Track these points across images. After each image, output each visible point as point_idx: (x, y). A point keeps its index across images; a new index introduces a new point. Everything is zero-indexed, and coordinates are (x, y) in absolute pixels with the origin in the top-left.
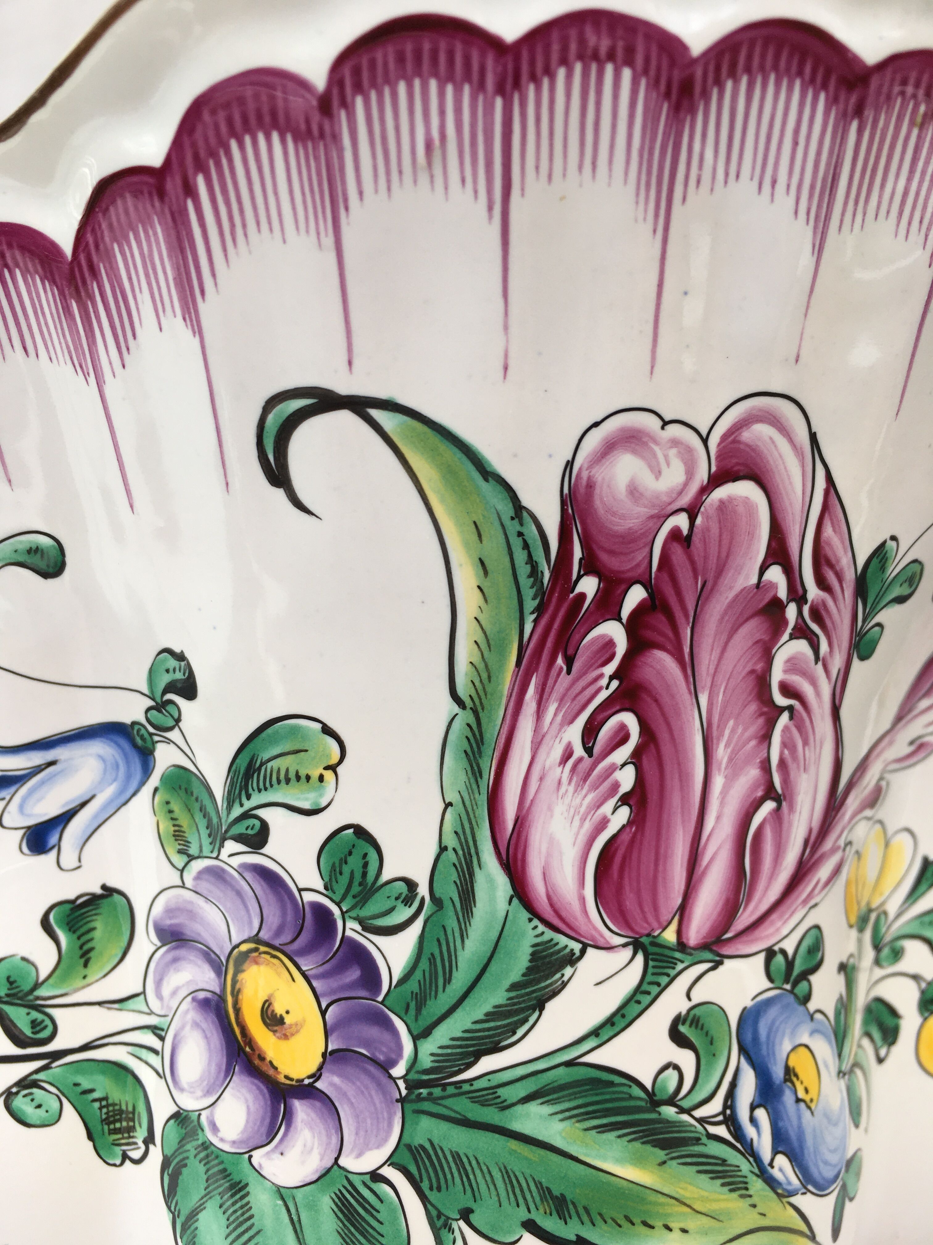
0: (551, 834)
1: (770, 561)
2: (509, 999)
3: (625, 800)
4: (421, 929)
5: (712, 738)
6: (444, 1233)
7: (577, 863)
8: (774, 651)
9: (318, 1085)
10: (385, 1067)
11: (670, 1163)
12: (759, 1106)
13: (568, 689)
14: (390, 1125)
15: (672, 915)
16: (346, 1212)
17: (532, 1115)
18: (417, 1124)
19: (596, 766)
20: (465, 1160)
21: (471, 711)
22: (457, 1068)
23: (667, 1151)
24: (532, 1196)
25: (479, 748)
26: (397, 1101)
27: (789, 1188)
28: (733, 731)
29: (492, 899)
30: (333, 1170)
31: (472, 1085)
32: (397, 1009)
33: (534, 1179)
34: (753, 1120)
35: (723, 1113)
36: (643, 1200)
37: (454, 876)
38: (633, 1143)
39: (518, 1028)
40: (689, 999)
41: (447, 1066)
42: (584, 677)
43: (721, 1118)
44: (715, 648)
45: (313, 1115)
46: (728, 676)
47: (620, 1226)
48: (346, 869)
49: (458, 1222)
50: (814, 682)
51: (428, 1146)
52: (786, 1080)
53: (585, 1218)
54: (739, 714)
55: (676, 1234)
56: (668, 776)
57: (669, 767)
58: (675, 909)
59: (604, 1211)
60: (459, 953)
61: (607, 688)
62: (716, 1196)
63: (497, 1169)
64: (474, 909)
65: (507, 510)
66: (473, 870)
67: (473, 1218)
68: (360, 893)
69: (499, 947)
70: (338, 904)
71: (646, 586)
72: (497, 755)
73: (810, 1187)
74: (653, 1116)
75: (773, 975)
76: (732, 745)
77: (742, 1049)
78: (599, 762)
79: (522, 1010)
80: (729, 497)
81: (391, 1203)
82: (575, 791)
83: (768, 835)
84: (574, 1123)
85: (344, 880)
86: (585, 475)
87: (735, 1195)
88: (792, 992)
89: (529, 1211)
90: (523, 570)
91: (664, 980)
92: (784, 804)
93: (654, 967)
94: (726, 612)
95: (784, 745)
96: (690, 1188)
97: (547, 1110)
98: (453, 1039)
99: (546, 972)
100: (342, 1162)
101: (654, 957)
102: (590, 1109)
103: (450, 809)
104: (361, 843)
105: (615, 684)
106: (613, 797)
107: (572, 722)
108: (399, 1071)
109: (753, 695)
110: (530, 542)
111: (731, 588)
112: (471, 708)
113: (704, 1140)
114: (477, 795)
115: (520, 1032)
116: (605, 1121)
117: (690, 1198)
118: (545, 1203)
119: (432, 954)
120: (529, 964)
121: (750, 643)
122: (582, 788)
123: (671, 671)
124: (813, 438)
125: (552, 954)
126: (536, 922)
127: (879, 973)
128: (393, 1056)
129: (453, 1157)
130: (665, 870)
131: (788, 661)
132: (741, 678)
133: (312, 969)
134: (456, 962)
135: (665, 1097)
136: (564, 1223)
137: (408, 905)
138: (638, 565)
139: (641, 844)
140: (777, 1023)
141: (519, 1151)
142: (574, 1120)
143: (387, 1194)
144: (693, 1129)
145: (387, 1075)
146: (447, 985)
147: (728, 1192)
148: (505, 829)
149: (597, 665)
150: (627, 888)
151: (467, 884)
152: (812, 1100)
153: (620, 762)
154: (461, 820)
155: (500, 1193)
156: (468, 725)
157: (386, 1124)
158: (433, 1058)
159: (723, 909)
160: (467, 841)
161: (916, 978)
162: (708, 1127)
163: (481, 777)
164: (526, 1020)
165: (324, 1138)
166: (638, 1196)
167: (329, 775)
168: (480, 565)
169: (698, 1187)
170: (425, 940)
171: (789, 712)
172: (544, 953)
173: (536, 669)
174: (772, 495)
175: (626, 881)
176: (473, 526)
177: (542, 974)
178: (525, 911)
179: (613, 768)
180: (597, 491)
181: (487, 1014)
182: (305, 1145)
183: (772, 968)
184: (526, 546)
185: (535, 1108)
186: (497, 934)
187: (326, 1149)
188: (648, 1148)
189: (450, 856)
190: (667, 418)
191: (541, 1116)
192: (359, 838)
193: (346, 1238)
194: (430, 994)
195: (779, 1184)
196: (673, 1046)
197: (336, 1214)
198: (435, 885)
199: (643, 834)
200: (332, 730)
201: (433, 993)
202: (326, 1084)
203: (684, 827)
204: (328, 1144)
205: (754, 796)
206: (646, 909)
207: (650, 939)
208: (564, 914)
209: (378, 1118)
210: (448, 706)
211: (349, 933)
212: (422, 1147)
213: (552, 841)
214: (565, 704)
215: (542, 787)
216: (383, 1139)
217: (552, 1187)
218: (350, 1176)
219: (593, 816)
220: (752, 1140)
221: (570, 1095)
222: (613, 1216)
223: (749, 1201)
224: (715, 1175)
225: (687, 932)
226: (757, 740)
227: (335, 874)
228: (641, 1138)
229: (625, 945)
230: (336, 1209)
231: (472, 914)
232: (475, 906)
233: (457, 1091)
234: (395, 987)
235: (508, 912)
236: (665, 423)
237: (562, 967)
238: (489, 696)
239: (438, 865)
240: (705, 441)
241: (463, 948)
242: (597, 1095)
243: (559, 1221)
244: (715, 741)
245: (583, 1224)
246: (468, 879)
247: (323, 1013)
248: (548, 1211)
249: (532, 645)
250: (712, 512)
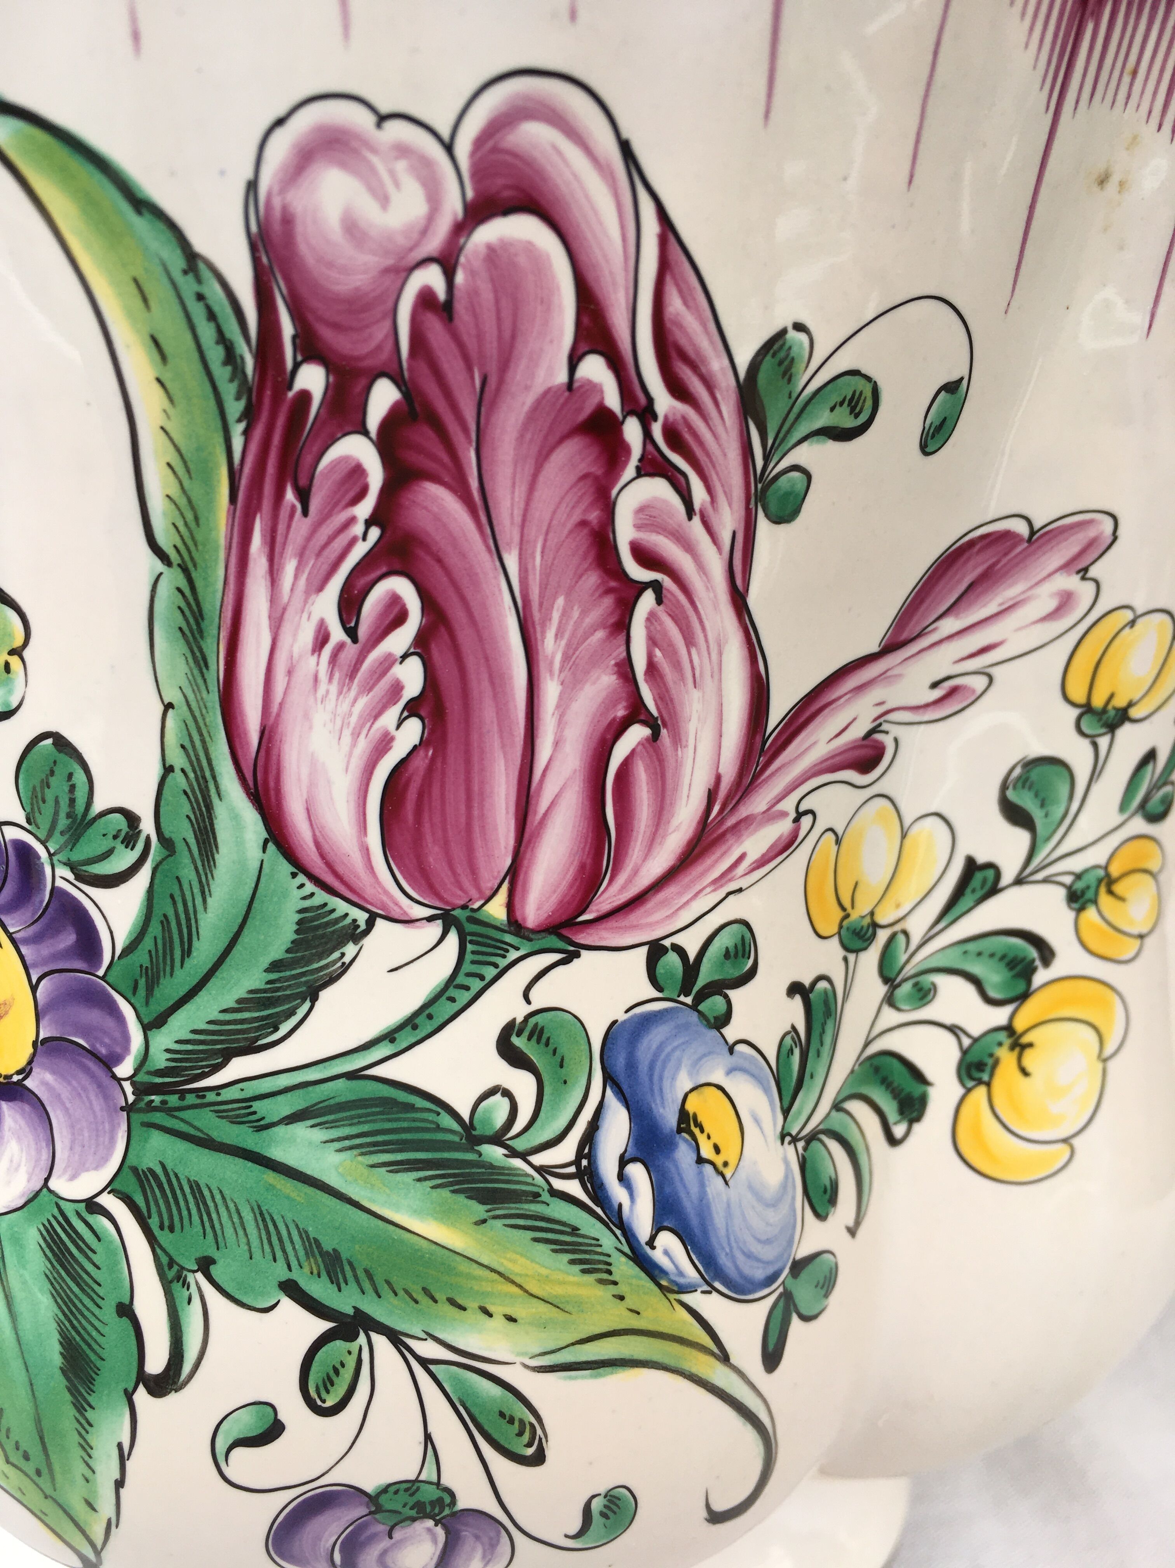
0: (312, 754)
1: (583, 348)
2: (268, 982)
3: (413, 708)
4: (149, 880)
5: (533, 623)
6: (176, 1287)
7: (353, 798)
8: (614, 492)
9: (28, 1083)
10: (108, 1063)
11: (491, 1222)
12: (634, 1160)
13: (309, 538)
14: (112, 1140)
15: (498, 881)
16: (56, 1249)
17: (299, 1140)
18: (146, 1141)
19: (365, 657)
20: (206, 1193)
21: (179, 570)
22: (200, 1071)
23: (489, 1207)
24: (294, 1248)
25: (198, 624)
26: (122, 1109)
27: (681, 1280)
28: (565, 614)
29: (240, 843)
30: (41, 1194)
31: (218, 1094)
32: (122, 988)
33: (297, 1226)
34: (622, 1177)
35: (577, 1162)
36: (450, 1270)
37: (186, 809)
38: (438, 1190)
39: (281, 1022)
40: (528, 1002)
41: (186, 1067)
42: (328, 522)
43: (572, 1169)
44: (517, 484)
45: (22, 1122)
46: (544, 528)
47: (416, 1302)
48: (49, 795)
49: (196, 1274)
50: (689, 547)
51: (159, 1170)
52: (680, 1130)
53: (367, 1285)
54: (571, 589)
55: (498, 1322)
56: (472, 676)
57: (471, 662)
58: (502, 874)
59: (394, 1280)
60: (199, 916)
61: (364, 538)
62: (560, 1276)
63: (249, 1209)
64: (216, 856)
65: (177, 262)
66: (211, 801)
67: (214, 1270)
68: (69, 828)
69: (253, 911)
70: (43, 843)
71: (398, 380)
72: (224, 635)
73: (717, 1285)
74: (470, 1156)
75: (661, 981)
76: (567, 635)
77: (609, 1078)
78: (369, 652)
79: (289, 998)
80: (501, 240)
81: (111, 1242)
82: (340, 693)
83: (641, 775)
84: (356, 1156)
85: (48, 810)
86: (277, 203)
87: (591, 1278)
88: (694, 1007)
89: (290, 1268)
90: (216, 354)
91: (490, 972)
92: (664, 732)
93: (473, 952)
94: (525, 427)
95: (652, 641)
96: (522, 1261)
97: (319, 1135)
98: (194, 1032)
99: (320, 949)
100: (53, 1184)
101: (474, 938)
102: (380, 1138)
103: (171, 712)
104: (62, 758)
105: (375, 533)
106: (395, 704)
107: (321, 588)
108: (124, 1069)
109: (590, 560)
110: (216, 309)
111: (527, 388)
112: (179, 565)
113: (545, 1196)
114: (204, 693)
115: (284, 1028)
116: (399, 1157)
117: (521, 1275)
118: (312, 1260)
119: (165, 916)
120: (296, 937)
121: (573, 478)
122: (349, 689)
123: (456, 516)
124: (626, 148)
125: (328, 924)
126: (301, 878)
127: (890, 1017)
128: (118, 1050)
129: (191, 1187)
130: (482, 816)
131: (641, 510)
132: (566, 532)
133: (20, 930)
134: (197, 928)
135: (489, 1132)
136: (336, 1289)
137: (130, 847)
138: (379, 348)
139: (443, 773)
140: (668, 1049)
141: (279, 1187)
142: (355, 1152)
143: (106, 1230)
144: (529, 1180)
145: (111, 1074)
146: (186, 959)
147: (580, 1273)
148: (248, 744)
149: (343, 503)
150: (429, 838)
151: (204, 821)
152: (726, 1164)
153: (399, 651)
154: (188, 729)
155: (251, 1240)
156: (179, 590)
157: (107, 1140)
158: (169, 1056)
159: (575, 879)
160: (198, 760)
161: (953, 1029)
162: (552, 1180)
163: (207, 666)
164: (292, 1013)
165: (33, 1153)
166: (443, 1264)
167: (14, 661)
168: (153, 345)
169: (532, 1261)
170: (155, 895)
171: (655, 591)
172: (316, 923)
173: (258, 508)
174: (570, 239)
175: (427, 828)
176: (133, 286)
177: (314, 951)
178: (285, 862)
179: (388, 662)
180: (299, 229)
181: (239, 1001)
182: (11, 1161)
183: (660, 970)
184: (212, 316)
185: (302, 1131)
186: (250, 892)
187: (34, 1167)
188: (461, 1199)
189: (178, 780)
190: (385, 108)
191: (310, 1143)
192: (60, 751)
193: (55, 1283)
194: (164, 971)
195: (664, 1272)
196: (503, 1064)
197: (44, 1252)
198: (162, 820)
199: (444, 762)
200: (10, 597)
201: (168, 969)
202: (37, 1082)
203: (505, 754)
204: (37, 1161)
205: (613, 716)
206: (459, 870)
207: (467, 913)
208: (340, 869)
209: (97, 1130)
210: (150, 563)
211: (59, 883)
212: (151, 1170)
213: (314, 763)
214: (307, 563)
215: (293, 684)
216: (103, 1158)
217: (320, 1238)
218: (62, 1203)
219: (369, 730)
220: (620, 1205)
221: (352, 1117)
222: (406, 1287)
223: (613, 1290)
224: (560, 1248)
225: (523, 907)
226: (607, 630)
227: (37, 802)
228: (451, 1184)
229: (430, 919)
230: (44, 1245)
231: (214, 863)
232: (218, 852)
233: (199, 1101)
234: (119, 958)
235: (262, 861)
236: (382, 119)
237: (341, 943)
238: (200, 548)
239: (164, 792)
240: (449, 148)
241: (205, 909)
242: (389, 1120)
243: (329, 1285)
244: (538, 628)
245: (364, 1293)
246: (205, 813)
247: (34, 989)
248: (315, 1272)
249: (247, 470)
250: (478, 264)
